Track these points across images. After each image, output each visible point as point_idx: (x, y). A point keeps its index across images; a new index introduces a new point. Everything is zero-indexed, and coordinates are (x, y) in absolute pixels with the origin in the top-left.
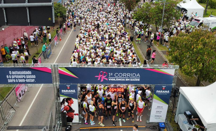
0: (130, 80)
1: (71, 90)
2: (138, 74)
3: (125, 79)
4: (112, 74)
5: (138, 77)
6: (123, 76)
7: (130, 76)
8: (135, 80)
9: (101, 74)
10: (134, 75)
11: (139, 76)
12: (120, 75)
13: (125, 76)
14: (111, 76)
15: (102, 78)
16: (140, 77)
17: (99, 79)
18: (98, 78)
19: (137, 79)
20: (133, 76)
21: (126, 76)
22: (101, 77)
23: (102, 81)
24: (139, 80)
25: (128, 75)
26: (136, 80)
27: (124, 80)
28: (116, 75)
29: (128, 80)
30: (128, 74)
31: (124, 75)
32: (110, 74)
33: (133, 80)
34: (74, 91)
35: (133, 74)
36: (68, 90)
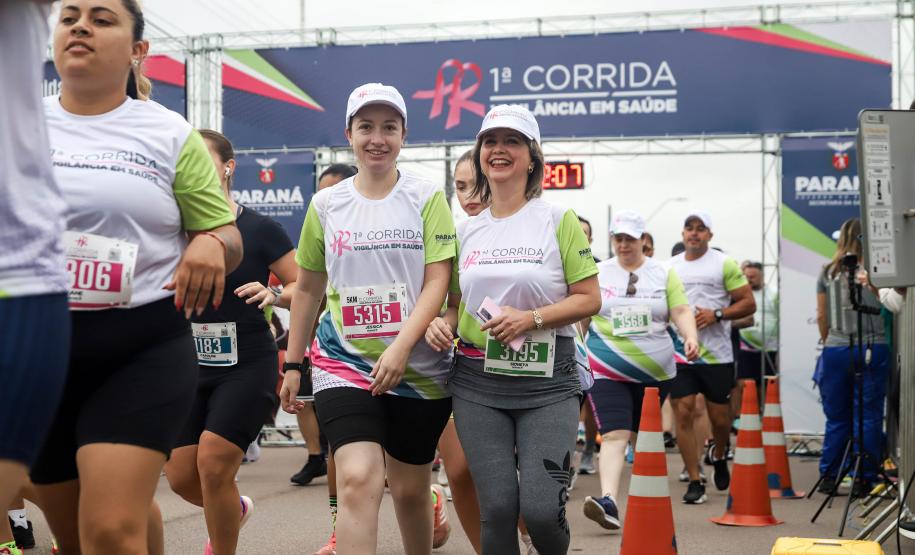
0: (617, 108)
1: (280, 192)
2: (664, 65)
3: (587, 102)
4: (507, 73)
5: (664, 85)
6: (576, 86)
7: (617, 79)
8: (648, 105)
9: (449, 76)
10: (640, 75)
11: (670, 77)
12: (558, 77)
13: (583, 87)
14: (505, 89)
15: (451, 102)
16: (674, 83)
17: (435, 113)
18: (429, 102)
19: (658, 102)
20: (633, 84)
21: (593, 80)
22: (450, 96)
23: (452, 122)
24: (670, 106)
25: (600, 77)
26: (657, 106)
27: (581, 109)
28: (536, 78)
29: (608, 113)
30: (605, 72)
31: (577, 78)
32: (500, 78)
33: (636, 107)
34: (297, 196)
35: (632, 66)
36: (264, 188)
